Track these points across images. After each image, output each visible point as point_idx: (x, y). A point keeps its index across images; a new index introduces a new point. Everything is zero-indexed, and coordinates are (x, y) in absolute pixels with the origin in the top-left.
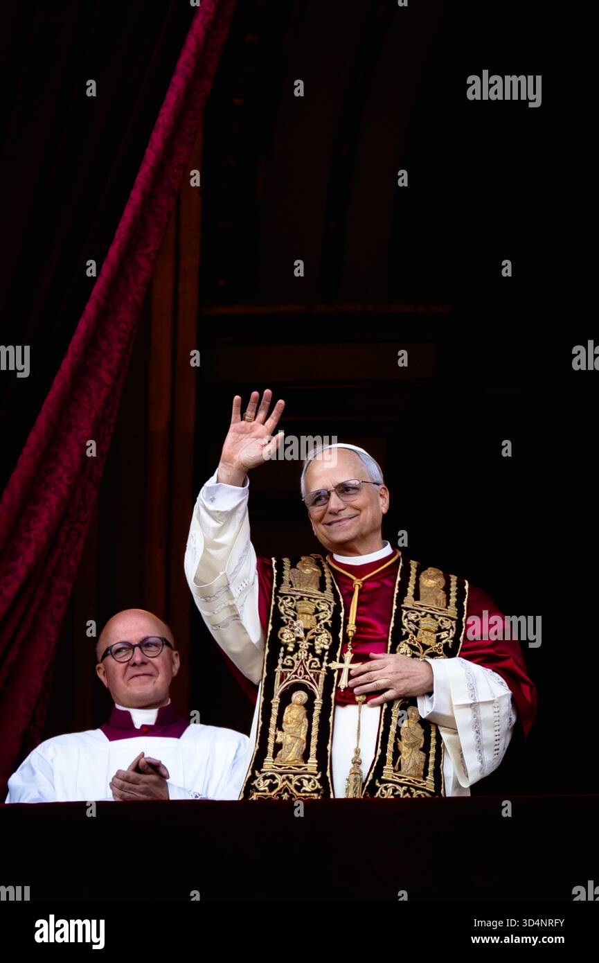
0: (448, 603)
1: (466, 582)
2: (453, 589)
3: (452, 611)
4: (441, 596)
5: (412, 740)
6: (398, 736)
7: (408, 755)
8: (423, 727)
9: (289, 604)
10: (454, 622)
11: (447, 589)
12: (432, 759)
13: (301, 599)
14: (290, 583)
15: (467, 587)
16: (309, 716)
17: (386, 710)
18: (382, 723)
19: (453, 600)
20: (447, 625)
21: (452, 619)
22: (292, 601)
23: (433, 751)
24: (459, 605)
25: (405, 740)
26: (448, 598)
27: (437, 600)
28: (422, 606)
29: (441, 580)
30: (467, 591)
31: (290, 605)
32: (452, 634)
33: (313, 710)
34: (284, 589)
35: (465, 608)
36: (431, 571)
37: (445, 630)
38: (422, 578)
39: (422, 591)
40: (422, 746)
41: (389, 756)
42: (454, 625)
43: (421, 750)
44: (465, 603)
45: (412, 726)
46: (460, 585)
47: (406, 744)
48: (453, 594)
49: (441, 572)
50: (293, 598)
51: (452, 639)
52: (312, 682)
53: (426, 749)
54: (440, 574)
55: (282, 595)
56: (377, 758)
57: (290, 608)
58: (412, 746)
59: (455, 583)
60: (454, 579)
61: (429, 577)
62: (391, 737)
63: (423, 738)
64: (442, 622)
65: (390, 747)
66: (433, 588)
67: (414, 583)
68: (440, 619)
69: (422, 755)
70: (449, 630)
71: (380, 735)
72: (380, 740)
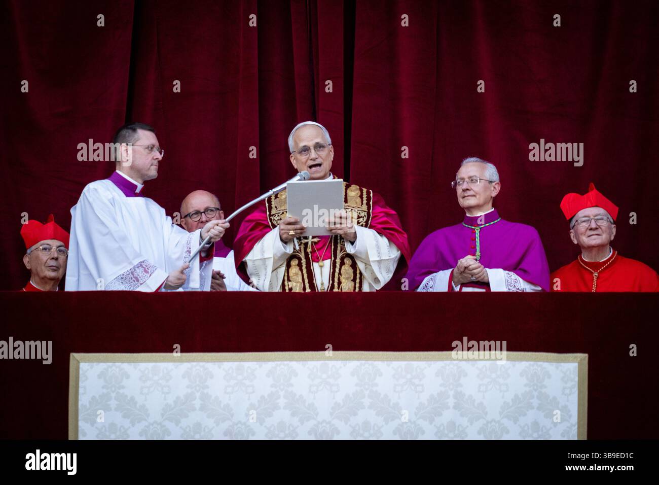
0: (362, 204)
1: (371, 191)
2: (365, 196)
3: (365, 207)
4: (359, 200)
5: (347, 276)
6: (340, 274)
7: (345, 283)
8: (352, 269)
9: (276, 218)
10: (366, 213)
11: (361, 197)
12: (357, 285)
13: (283, 213)
14: (276, 207)
15: (371, 195)
16: (301, 270)
17: (333, 260)
18: (332, 267)
19: (365, 202)
20: (362, 214)
21: (365, 211)
22: (278, 216)
23: (358, 281)
24: (368, 204)
25: (343, 276)
26: (362, 201)
27: (356, 202)
28: (349, 206)
29: (359, 192)
30: (372, 197)
31: (278, 218)
32: (365, 219)
33: (302, 266)
34: (273, 212)
35: (371, 206)
36: (354, 187)
37: (361, 217)
38: (348, 191)
39: (348, 198)
40: (352, 278)
41: (336, 284)
42: (366, 215)
43: (352, 280)
44: (371, 203)
45: (347, 268)
46: (368, 193)
47: (344, 278)
48: (365, 199)
49: (358, 187)
50: (279, 214)
51: (365, 222)
52: (298, 252)
53: (354, 280)
54: (357, 189)
55: (272, 215)
56: (330, 285)
57: (278, 220)
58: (347, 279)
59: (366, 193)
60: (365, 190)
61: (352, 191)
62: (337, 275)
63: (353, 275)
64: (359, 213)
65: (336, 280)
66: (354, 196)
67: (344, 194)
68: (359, 212)
69: (353, 283)
70: (363, 217)
71: (331, 274)
72: (331, 276)
